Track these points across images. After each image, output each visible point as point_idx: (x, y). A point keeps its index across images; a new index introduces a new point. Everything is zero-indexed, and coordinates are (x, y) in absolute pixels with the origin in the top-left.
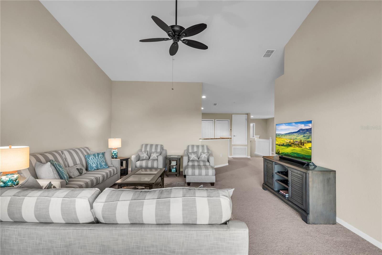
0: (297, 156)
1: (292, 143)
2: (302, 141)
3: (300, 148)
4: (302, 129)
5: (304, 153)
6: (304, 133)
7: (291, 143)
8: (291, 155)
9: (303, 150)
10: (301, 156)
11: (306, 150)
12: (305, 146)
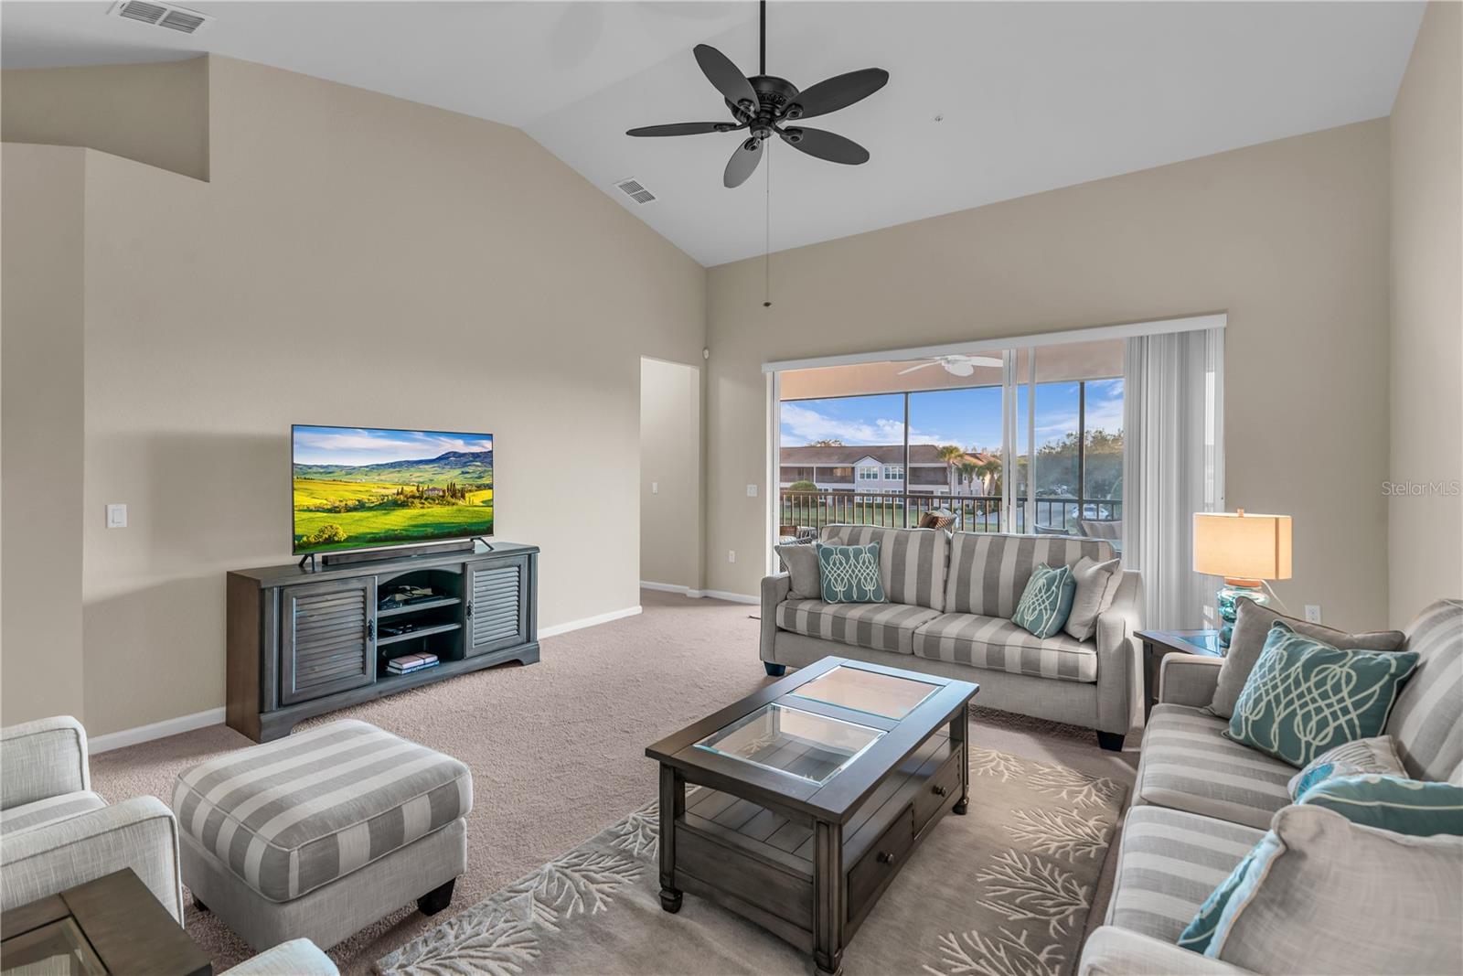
0: (436, 532)
1: (414, 497)
2: (458, 487)
3: (450, 508)
4: (455, 454)
5: (465, 520)
6: (465, 465)
7: (406, 496)
8: (409, 533)
9: (459, 511)
10: (455, 530)
11: (470, 509)
12: (467, 499)
